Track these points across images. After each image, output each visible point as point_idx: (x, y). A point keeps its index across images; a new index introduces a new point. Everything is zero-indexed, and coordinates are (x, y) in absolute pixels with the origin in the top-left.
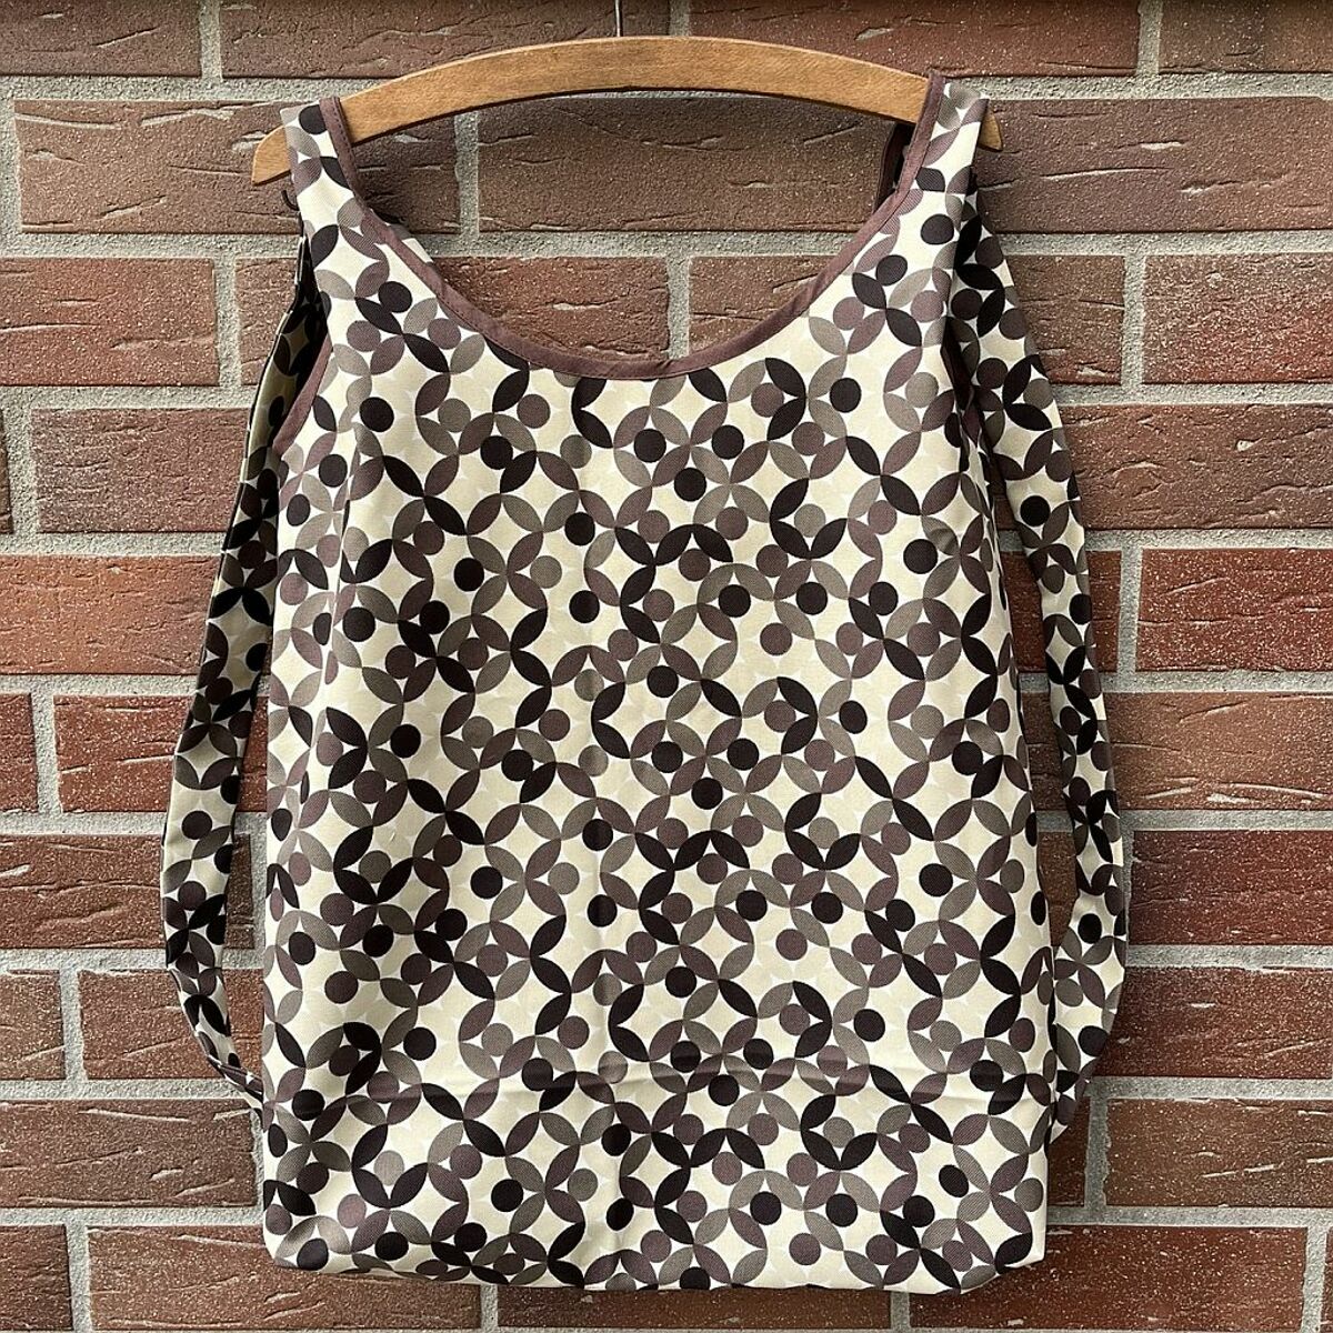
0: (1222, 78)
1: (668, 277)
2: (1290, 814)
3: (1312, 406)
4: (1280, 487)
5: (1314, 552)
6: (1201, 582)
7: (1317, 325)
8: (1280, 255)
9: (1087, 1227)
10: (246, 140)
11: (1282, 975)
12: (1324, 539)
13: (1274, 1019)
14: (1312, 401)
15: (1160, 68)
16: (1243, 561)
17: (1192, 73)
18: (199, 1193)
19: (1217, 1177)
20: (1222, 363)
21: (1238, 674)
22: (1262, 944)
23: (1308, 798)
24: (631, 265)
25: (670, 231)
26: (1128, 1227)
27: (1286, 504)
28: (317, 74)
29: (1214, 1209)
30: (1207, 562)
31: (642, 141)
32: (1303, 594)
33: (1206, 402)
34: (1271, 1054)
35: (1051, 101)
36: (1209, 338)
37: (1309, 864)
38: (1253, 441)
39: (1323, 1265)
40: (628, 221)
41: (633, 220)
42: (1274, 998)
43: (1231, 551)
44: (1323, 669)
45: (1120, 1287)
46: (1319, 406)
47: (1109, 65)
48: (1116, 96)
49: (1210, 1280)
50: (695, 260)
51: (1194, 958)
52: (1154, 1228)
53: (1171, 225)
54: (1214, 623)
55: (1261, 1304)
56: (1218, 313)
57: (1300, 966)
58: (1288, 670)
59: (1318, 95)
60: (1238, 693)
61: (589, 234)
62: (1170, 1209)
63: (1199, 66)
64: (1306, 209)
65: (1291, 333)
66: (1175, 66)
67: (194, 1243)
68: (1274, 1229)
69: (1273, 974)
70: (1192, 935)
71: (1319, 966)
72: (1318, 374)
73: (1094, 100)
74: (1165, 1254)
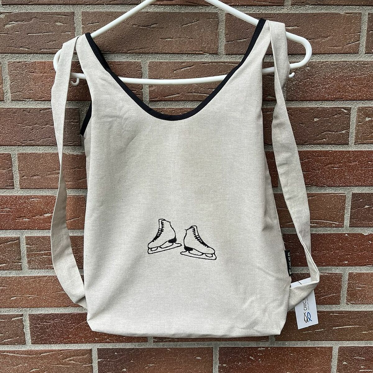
0: (310, 7)
1: (142, 68)
2: (329, 229)
3: (336, 108)
4: (326, 132)
5: (337, 151)
6: (303, 160)
7: (338, 83)
8: (327, 61)
9: (269, 347)
10: (9, 24)
11: (326, 275)
12: (340, 147)
13: (324, 288)
14: (336, 106)
15: (291, 3)
16: (316, 154)
17: (301, 5)
18: (9, 341)
19: (307, 333)
20: (310, 94)
21: (314, 188)
22: (320, 266)
23: (334, 224)
24: (130, 64)
25: (142, 53)
26: (281, 347)
27: (329, 137)
28: (31, 3)
29: (306, 342)
30: (305, 154)
31: (133, 25)
32: (333, 164)
33: (305, 106)
34: (323, 298)
35: (258, 13)
36: (306, 87)
37: (334, 243)
38: (319, 118)
39: (337, 357)
40: (129, 50)
41: (131, 50)
42: (324, 282)
43: (312, 151)
44: (339, 186)
45: (279, 364)
46: (339, 108)
47: (276, 2)
48: (278, 12)
49: (305, 362)
50: (150, 62)
51: (301, 270)
52: (289, 347)
53: (294, 52)
54: (307, 173)
55: (319, 368)
56: (308, 79)
57: (331, 272)
58: (329, 186)
59: (339, 12)
60: (314, 193)
61: (117, 54)
62: (293, 342)
63: (303, 3)
64: (335, 47)
65: (330, 85)
66: (296, 3)
67: (8, 355)
68: (323, 347)
69: (323, 275)
70: (300, 264)
71: (337, 272)
72: (338, 98)
73: (271, 13)
74: (292, 354)
